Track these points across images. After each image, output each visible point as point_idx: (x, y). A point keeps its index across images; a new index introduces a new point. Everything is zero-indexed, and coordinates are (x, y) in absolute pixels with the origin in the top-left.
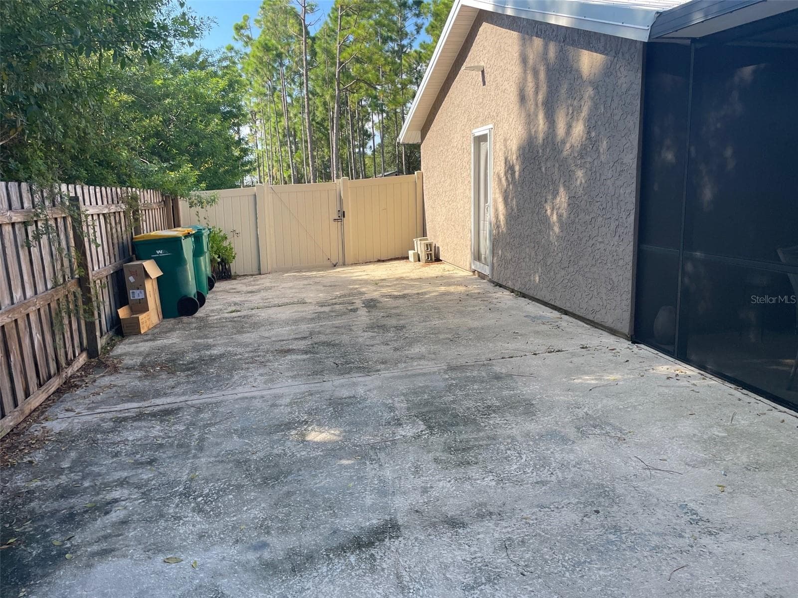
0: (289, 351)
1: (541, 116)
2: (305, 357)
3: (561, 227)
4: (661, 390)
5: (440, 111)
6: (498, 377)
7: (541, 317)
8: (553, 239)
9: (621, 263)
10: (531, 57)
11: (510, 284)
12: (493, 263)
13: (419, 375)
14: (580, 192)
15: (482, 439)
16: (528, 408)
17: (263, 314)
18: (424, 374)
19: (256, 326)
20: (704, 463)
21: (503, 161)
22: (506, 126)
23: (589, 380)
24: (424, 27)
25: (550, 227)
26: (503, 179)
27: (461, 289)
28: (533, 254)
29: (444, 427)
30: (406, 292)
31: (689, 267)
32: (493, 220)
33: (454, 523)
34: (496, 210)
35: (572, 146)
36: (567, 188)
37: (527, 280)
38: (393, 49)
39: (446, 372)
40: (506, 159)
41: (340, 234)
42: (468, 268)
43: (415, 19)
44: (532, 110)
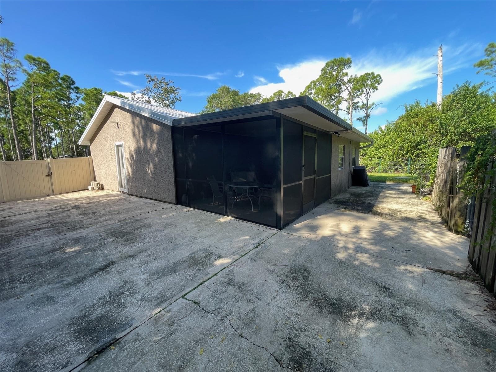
0: (39, 229)
1: (141, 141)
2: (50, 229)
3: (152, 174)
4: (185, 215)
5: (99, 135)
6: (138, 220)
7: (148, 202)
8: (150, 178)
9: (171, 183)
10: (136, 122)
11: (136, 194)
12: (128, 188)
13: (108, 225)
14: (157, 164)
15: (136, 236)
16: (149, 226)
17: (15, 218)
18: (110, 225)
19: (12, 223)
20: (195, 227)
21: (129, 154)
22: (129, 143)
23: (166, 216)
24: (81, 98)
25: (148, 175)
26: (130, 160)
27: (117, 198)
28: (143, 183)
29: (122, 237)
30: (92, 201)
31: (188, 183)
32: (127, 173)
33: (132, 256)
34: (128, 170)
35: (153, 151)
36: (153, 163)
37: (142, 192)
38: (65, 104)
39: (118, 222)
40: (130, 153)
41: (50, 182)
42: (117, 190)
43: (76, 94)
44: (138, 139)
